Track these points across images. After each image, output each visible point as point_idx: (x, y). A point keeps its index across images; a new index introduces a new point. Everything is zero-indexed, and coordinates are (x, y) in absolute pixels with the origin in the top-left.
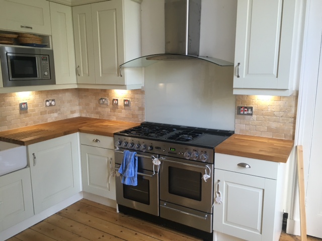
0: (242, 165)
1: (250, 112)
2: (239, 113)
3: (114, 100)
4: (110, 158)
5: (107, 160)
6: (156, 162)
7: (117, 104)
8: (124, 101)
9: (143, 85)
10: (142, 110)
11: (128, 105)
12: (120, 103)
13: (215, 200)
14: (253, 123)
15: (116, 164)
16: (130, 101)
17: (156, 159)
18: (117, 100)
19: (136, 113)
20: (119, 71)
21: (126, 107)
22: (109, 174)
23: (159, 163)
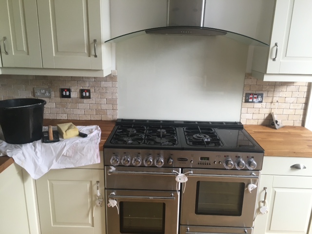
0: (297, 167)
1: (260, 99)
2: (247, 101)
3: (62, 90)
4: (94, 182)
5: (88, 185)
6: (181, 178)
7: (69, 97)
8: (82, 91)
9: (114, 69)
10: (113, 102)
11: (89, 97)
12: (75, 94)
13: (259, 209)
14: (262, 111)
15: (108, 189)
16: (92, 90)
17: (180, 175)
18: (69, 90)
19: (104, 107)
20: (93, 46)
21: (85, 101)
22: (93, 204)
23: (186, 180)
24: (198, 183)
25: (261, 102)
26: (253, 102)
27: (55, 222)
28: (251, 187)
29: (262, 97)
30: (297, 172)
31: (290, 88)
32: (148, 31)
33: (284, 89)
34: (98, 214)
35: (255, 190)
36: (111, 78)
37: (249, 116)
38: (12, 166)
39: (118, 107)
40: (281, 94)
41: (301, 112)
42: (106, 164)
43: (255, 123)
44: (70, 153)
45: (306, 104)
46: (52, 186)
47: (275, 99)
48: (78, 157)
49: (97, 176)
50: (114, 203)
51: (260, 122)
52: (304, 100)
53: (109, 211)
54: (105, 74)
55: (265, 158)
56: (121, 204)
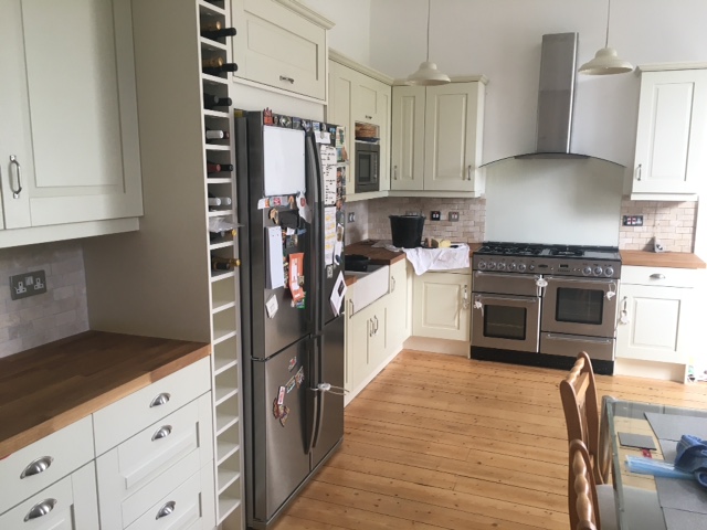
0: (655, 277)
1: (639, 222)
2: (625, 224)
3: (433, 213)
4: (463, 286)
5: (457, 289)
6: (542, 283)
7: (438, 219)
8: (450, 214)
9: (483, 192)
10: (481, 225)
11: (457, 220)
12: (443, 217)
13: (619, 320)
14: (643, 235)
15: (474, 292)
16: (461, 213)
17: (541, 279)
18: (439, 213)
19: (471, 229)
20: (467, 172)
21: (453, 223)
22: (460, 307)
23: (546, 284)
24: (559, 289)
25: (641, 225)
26: (631, 225)
27: (425, 322)
28: (609, 295)
29: (642, 219)
30: (656, 282)
31: (675, 210)
32: (516, 157)
33: (667, 211)
34: (464, 317)
35: (614, 298)
36: (481, 201)
37: (629, 241)
38: (404, 260)
39: (486, 230)
40: (664, 217)
41: (690, 236)
42: (474, 269)
43: (636, 248)
44: (445, 258)
45: (695, 227)
46: (426, 287)
47: (657, 222)
48: (451, 261)
49: (466, 281)
50: (479, 305)
51: (642, 247)
52: (692, 224)
53: (475, 312)
54: (477, 195)
55: (623, 267)
56: (486, 307)
